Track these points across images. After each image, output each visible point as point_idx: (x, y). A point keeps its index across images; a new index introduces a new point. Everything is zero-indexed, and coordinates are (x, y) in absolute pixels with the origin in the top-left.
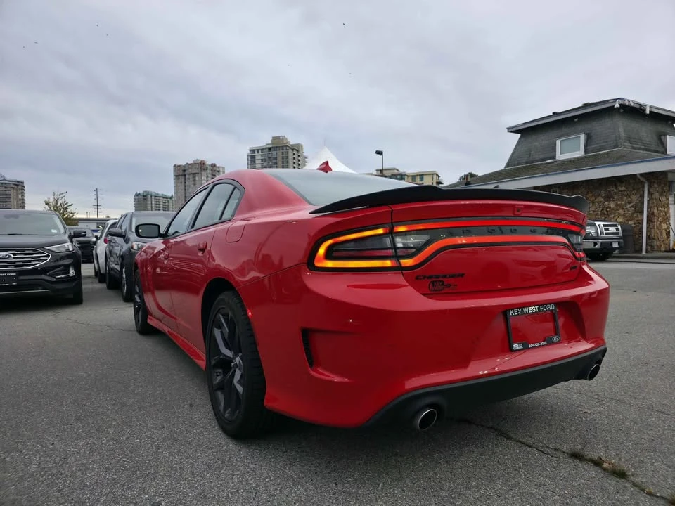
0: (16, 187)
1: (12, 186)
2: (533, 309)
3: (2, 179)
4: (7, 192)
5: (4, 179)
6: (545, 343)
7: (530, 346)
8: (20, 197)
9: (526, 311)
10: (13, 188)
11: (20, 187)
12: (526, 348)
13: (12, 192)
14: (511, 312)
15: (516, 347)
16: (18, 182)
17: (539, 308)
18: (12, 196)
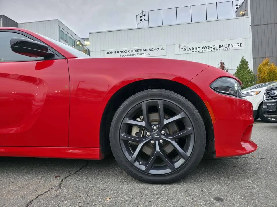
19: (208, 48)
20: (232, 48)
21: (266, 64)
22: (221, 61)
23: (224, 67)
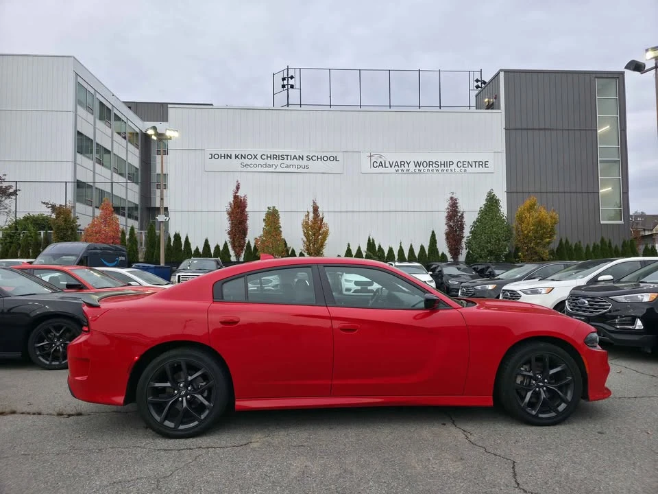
19: (425, 164)
20: (469, 169)
21: (531, 207)
22: (451, 195)
23: (457, 207)
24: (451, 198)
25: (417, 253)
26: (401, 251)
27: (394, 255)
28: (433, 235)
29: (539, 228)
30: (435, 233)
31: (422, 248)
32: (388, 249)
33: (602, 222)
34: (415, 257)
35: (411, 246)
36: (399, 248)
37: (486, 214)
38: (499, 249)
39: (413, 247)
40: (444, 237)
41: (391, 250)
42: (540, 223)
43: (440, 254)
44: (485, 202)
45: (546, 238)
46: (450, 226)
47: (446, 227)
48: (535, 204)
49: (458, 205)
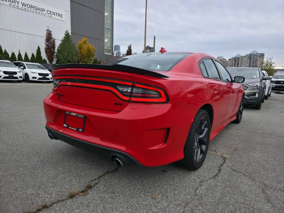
0: (261, 56)
1: (259, 56)
2: (74, 114)
3: (256, 53)
4: (257, 59)
5: (257, 53)
6: (75, 129)
7: (70, 128)
8: (262, 60)
9: (71, 114)
10: (260, 56)
11: (262, 56)
12: (67, 128)
13: (259, 58)
14: (66, 112)
15: (65, 125)
16: (262, 54)
17: (77, 115)
18: (259, 60)
22: (47, 28)
23: (51, 35)
24: (48, 30)
25: (30, 57)
26: (20, 55)
27: (16, 58)
28: (39, 48)
29: (89, 53)
30: (40, 48)
31: (33, 55)
32: (11, 53)
33: (105, 53)
34: (29, 60)
35: (26, 53)
36: (18, 54)
37: (66, 42)
38: (73, 60)
39: (27, 54)
40: (44, 50)
41: (13, 54)
42: (89, 50)
43: (43, 59)
44: (65, 36)
45: (91, 57)
46: (47, 45)
47: (45, 45)
48: (86, 41)
49: (52, 34)
